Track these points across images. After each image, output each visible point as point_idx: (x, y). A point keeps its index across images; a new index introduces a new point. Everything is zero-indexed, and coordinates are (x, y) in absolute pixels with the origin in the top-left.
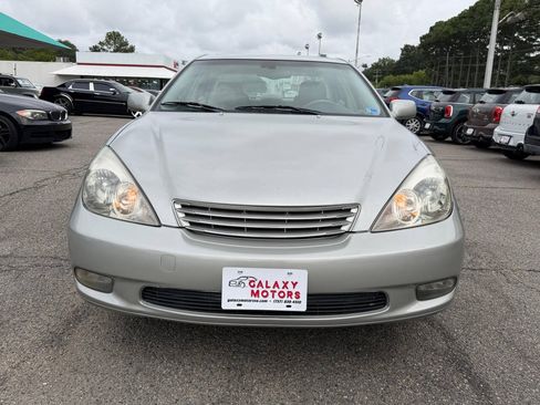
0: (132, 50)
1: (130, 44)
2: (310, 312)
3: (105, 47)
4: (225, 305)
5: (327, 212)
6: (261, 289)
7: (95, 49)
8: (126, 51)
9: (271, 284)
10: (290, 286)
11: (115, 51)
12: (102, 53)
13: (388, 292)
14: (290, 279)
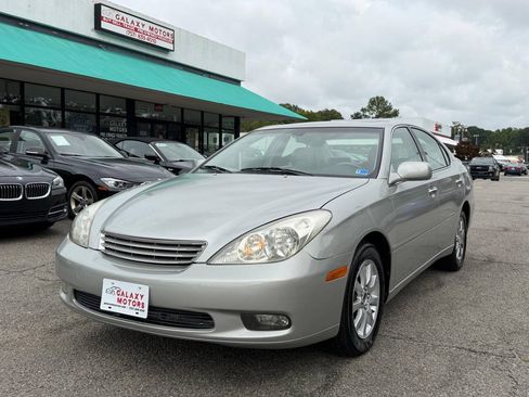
0: (396, 114)
1: (394, 108)
2: (149, 320)
3: (367, 114)
4: (103, 307)
5: (182, 246)
6: (123, 298)
7: (357, 116)
8: (389, 116)
9: (129, 295)
10: (139, 297)
11: (377, 117)
12: (363, 120)
13: (212, 314)
14: (141, 293)
